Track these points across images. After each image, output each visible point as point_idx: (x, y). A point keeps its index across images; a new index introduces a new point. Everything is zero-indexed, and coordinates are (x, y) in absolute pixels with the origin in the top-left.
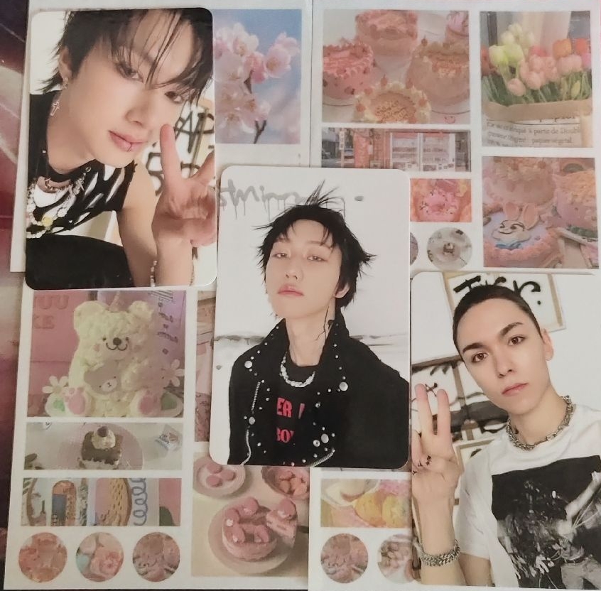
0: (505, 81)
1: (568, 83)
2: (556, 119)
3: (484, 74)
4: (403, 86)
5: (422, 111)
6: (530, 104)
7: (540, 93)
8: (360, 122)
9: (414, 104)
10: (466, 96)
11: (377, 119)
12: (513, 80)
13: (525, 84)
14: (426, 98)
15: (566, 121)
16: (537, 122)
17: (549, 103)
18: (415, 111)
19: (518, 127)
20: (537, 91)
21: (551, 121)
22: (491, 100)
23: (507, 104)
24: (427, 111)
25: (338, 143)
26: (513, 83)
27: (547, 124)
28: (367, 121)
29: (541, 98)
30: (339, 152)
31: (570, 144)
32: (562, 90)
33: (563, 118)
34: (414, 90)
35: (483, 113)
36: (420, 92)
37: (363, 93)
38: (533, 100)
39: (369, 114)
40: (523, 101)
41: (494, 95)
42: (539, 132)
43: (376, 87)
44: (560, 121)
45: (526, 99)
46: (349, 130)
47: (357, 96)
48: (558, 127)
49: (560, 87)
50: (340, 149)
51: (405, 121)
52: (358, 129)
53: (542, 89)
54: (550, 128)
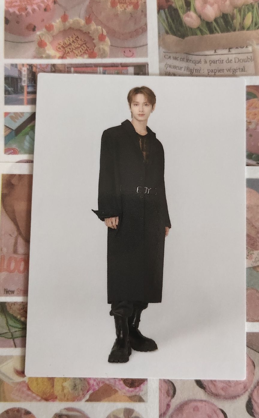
0: (181, 14)
1: (240, 14)
2: (230, 49)
3: (160, 8)
4: (83, 22)
5: (101, 46)
6: (205, 36)
7: (214, 24)
8: (41, 57)
9: (93, 39)
10: (144, 30)
11: (58, 55)
12: (188, 12)
13: (200, 16)
14: (105, 33)
15: (240, 50)
16: (212, 52)
17: (223, 34)
18: (95, 46)
19: (194, 58)
20: (212, 22)
21: (226, 51)
22: (167, 33)
23: (183, 36)
24: (106, 45)
25: (21, 79)
26: (188, 16)
27: (222, 54)
28: (48, 57)
29: (216, 29)
30: (22, 88)
31: (243, 73)
32: (235, 21)
33: (237, 48)
34: (93, 26)
35: (159, 46)
36: (100, 27)
37: (44, 30)
38: (208, 32)
39: (50, 50)
40: (198, 32)
41: (171, 28)
42: (214, 62)
43: (57, 23)
44: (233, 51)
45: (201, 31)
46: (31, 66)
47: (38, 33)
48: (232, 57)
49: (233, 18)
50: (23, 84)
51: (86, 56)
52: (40, 65)
53: (216, 20)
54: (224, 58)
